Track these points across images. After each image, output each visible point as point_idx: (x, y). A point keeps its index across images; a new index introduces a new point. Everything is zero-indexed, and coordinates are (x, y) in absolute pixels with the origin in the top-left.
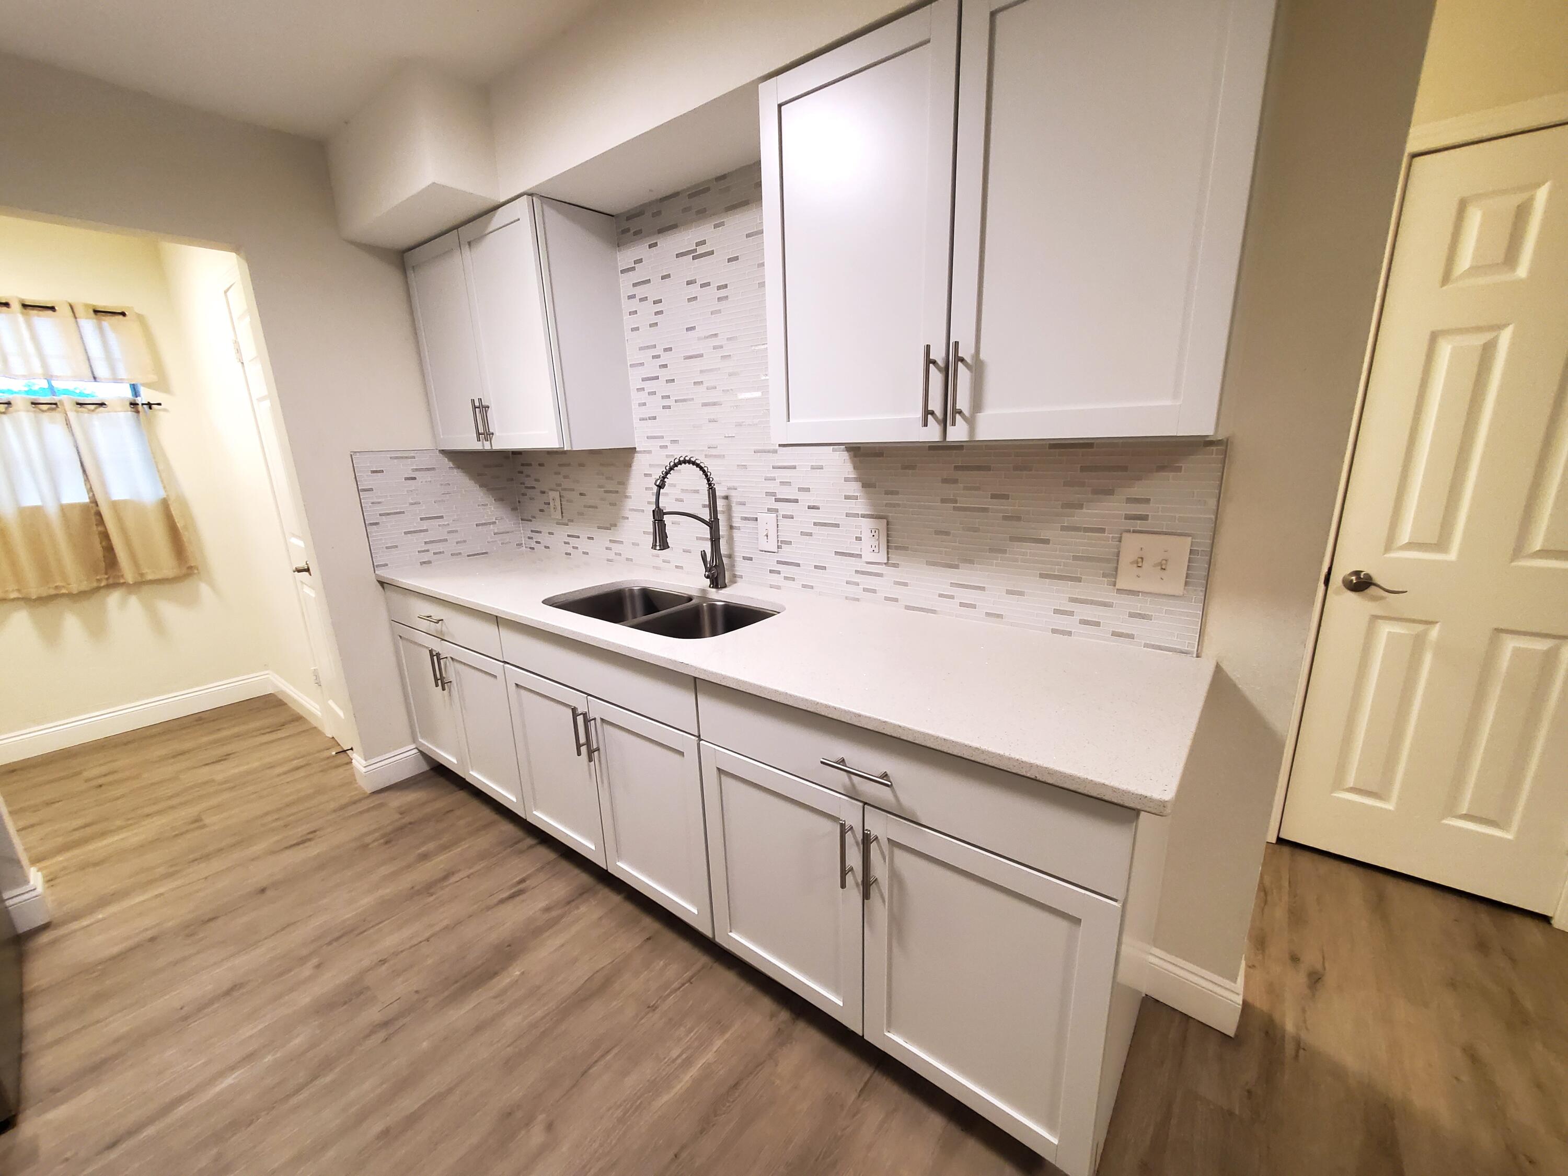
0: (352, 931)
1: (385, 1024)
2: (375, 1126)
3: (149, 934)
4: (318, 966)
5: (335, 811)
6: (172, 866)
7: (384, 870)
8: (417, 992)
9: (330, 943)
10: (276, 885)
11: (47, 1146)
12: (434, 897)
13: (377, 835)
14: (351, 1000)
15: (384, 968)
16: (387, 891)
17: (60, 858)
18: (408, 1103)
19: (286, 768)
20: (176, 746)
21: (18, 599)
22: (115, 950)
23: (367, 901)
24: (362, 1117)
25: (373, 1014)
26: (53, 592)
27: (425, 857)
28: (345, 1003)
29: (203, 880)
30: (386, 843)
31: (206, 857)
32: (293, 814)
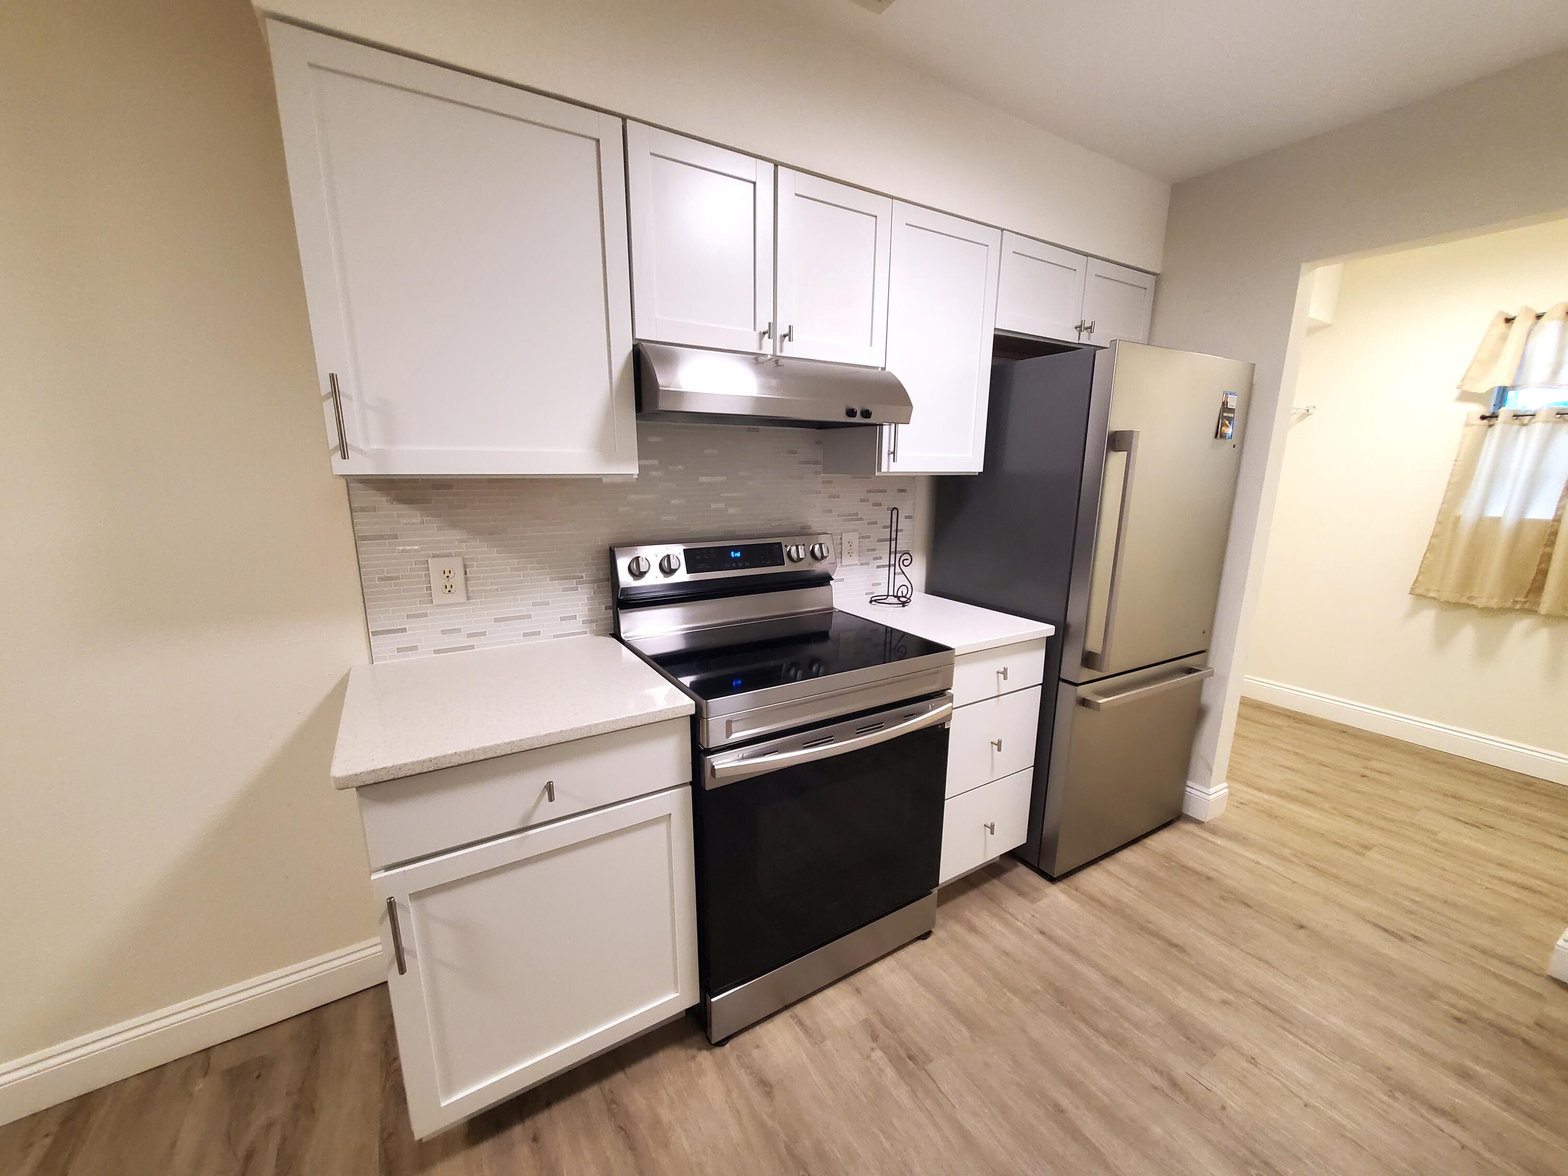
0: (1285, 1020)
1: (1174, 1084)
2: (1064, 1098)
3: (1212, 874)
4: (1225, 1002)
5: (1474, 947)
6: (1295, 856)
7: (1402, 1030)
8: (1224, 1108)
9: (1258, 1003)
10: (1313, 934)
11: (1042, 904)
12: (1390, 1101)
13: (1462, 1003)
14: (1193, 1042)
15: (1245, 1065)
16: (1364, 1040)
17: (1266, 797)
18: (1091, 1126)
19: (1513, 876)
20: (1465, 790)
21: (1434, 598)
22: (1191, 864)
23: (1336, 1022)
24: (1073, 1085)
25: (1181, 1068)
26: (1464, 600)
27: (1464, 1075)
28: (1188, 1038)
29: (1291, 881)
30: (1458, 1020)
31: (1320, 872)
32: (1433, 911)
